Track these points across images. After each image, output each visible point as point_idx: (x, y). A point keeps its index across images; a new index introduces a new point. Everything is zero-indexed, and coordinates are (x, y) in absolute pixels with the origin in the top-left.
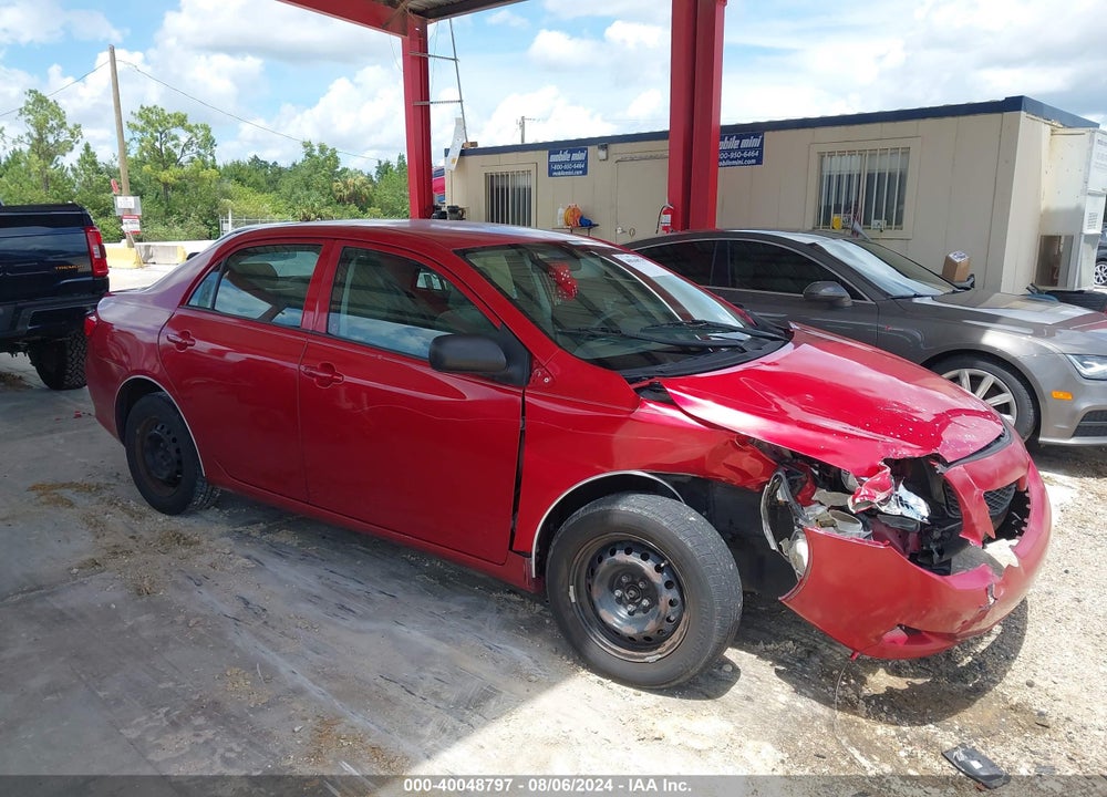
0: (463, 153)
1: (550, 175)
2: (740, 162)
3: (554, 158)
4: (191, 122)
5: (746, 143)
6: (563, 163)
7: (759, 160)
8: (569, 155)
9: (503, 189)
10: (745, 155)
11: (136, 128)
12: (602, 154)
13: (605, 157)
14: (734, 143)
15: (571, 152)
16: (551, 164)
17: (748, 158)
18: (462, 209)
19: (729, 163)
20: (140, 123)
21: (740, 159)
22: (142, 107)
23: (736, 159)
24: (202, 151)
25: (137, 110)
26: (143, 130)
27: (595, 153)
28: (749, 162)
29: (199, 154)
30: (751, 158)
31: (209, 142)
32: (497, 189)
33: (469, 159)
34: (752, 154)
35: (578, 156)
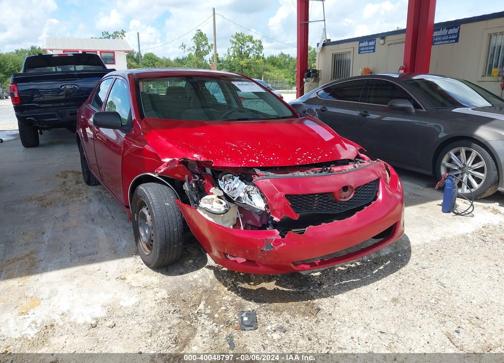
0: (324, 45)
1: (359, 53)
2: (448, 42)
3: (362, 45)
4: (254, 39)
5: (451, 31)
6: (365, 47)
7: (457, 40)
8: (368, 42)
9: (339, 61)
10: (450, 38)
11: (233, 42)
12: (382, 41)
13: (383, 43)
14: (445, 32)
15: (369, 41)
16: (360, 48)
17: (451, 39)
18: (318, 71)
19: (442, 42)
20: (235, 40)
21: (447, 40)
22: (236, 33)
23: (445, 40)
24: (257, 52)
25: (234, 35)
26: (236, 44)
27: (380, 41)
28: (452, 41)
29: (257, 53)
30: (453, 39)
31: (261, 48)
32: (337, 61)
33: (327, 47)
34: (453, 37)
35: (372, 43)
